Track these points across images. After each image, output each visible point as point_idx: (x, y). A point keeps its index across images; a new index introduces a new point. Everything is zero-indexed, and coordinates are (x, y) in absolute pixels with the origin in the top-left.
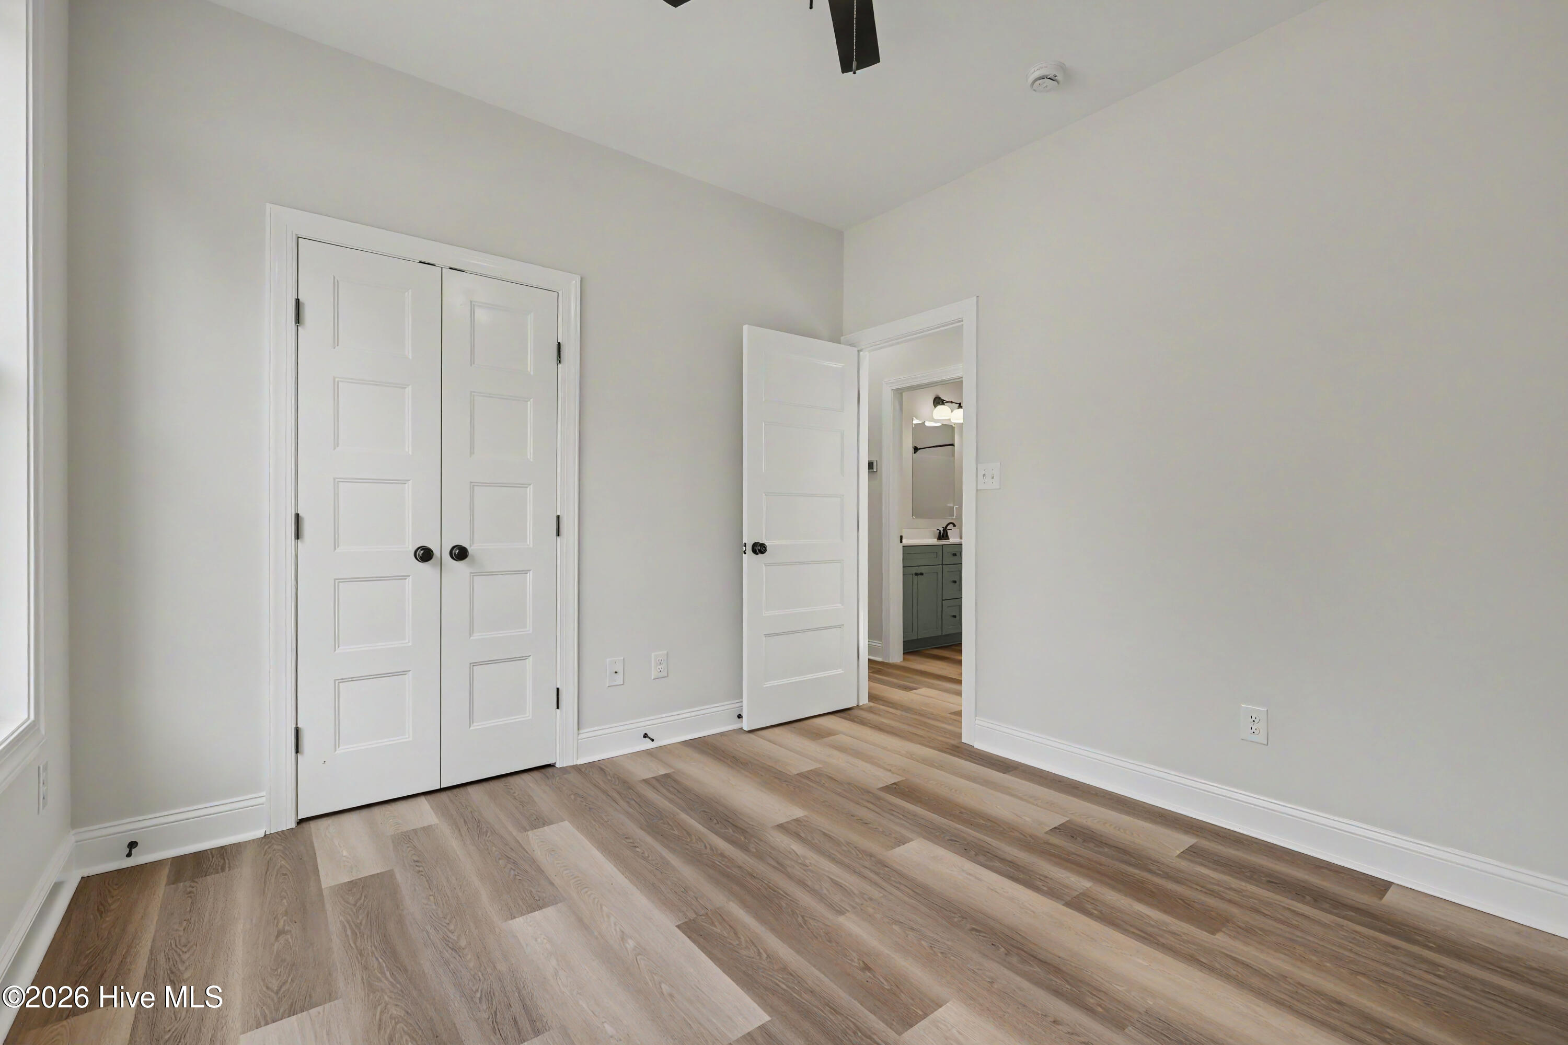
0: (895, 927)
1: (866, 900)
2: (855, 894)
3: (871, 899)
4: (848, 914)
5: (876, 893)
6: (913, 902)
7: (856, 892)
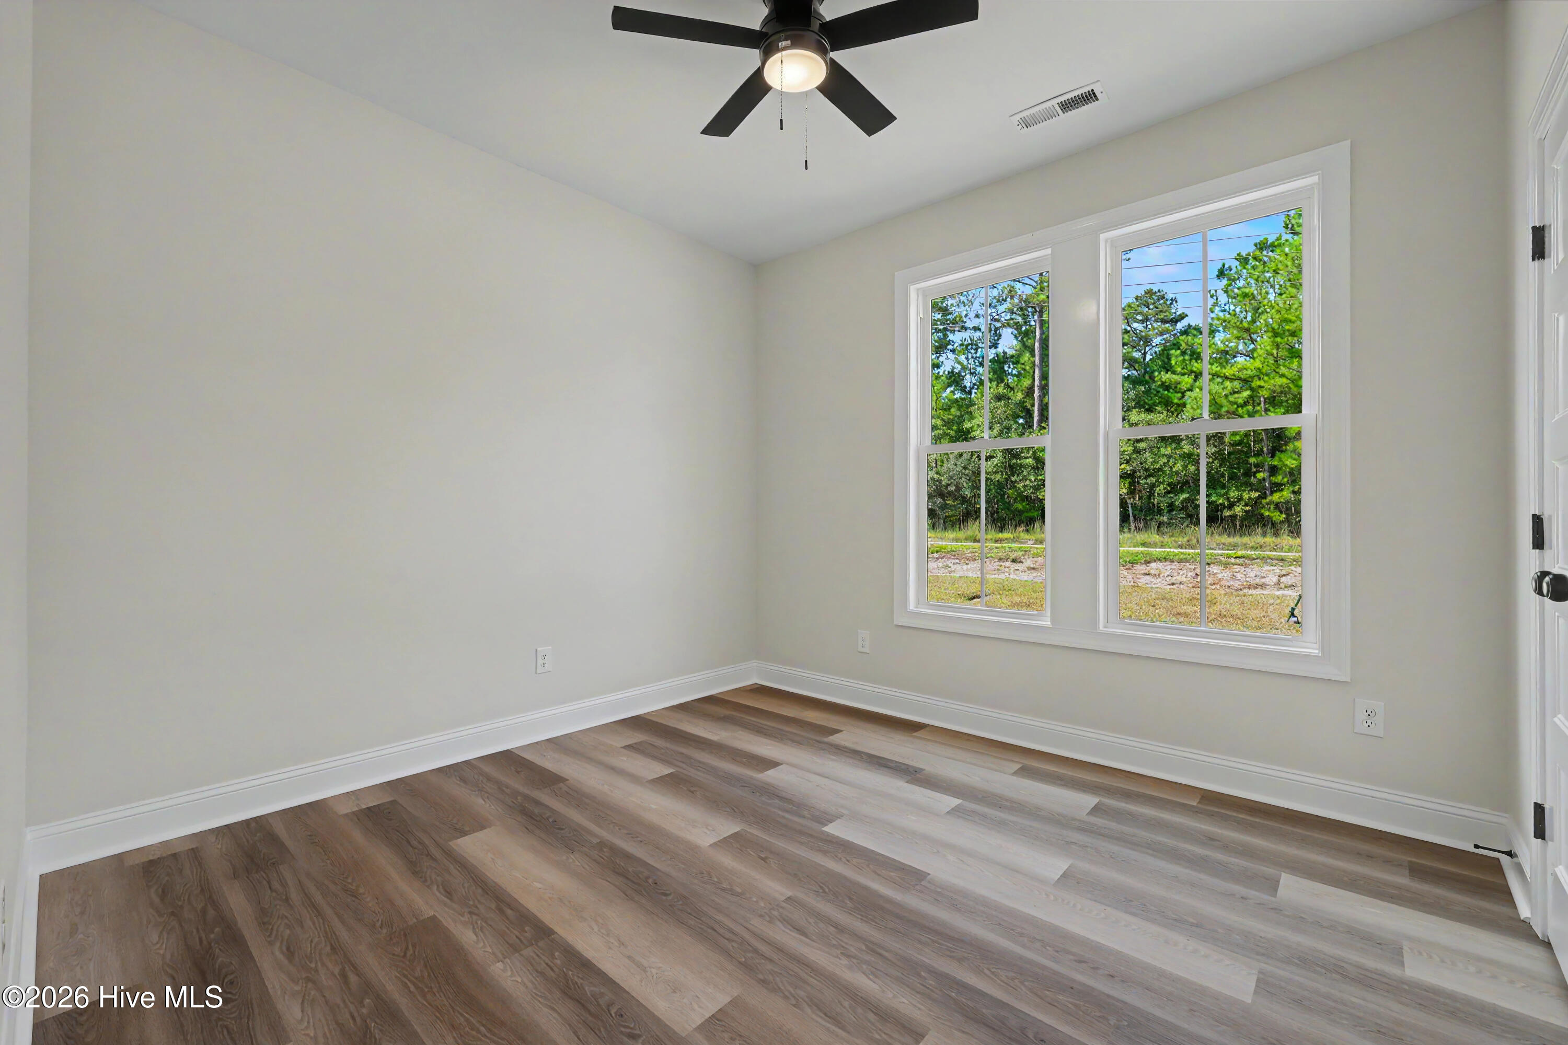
0: (740, 891)
1: (767, 914)
2: (779, 920)
3: (761, 916)
4: (783, 898)
5: (756, 923)
6: (720, 917)
7: (778, 923)
